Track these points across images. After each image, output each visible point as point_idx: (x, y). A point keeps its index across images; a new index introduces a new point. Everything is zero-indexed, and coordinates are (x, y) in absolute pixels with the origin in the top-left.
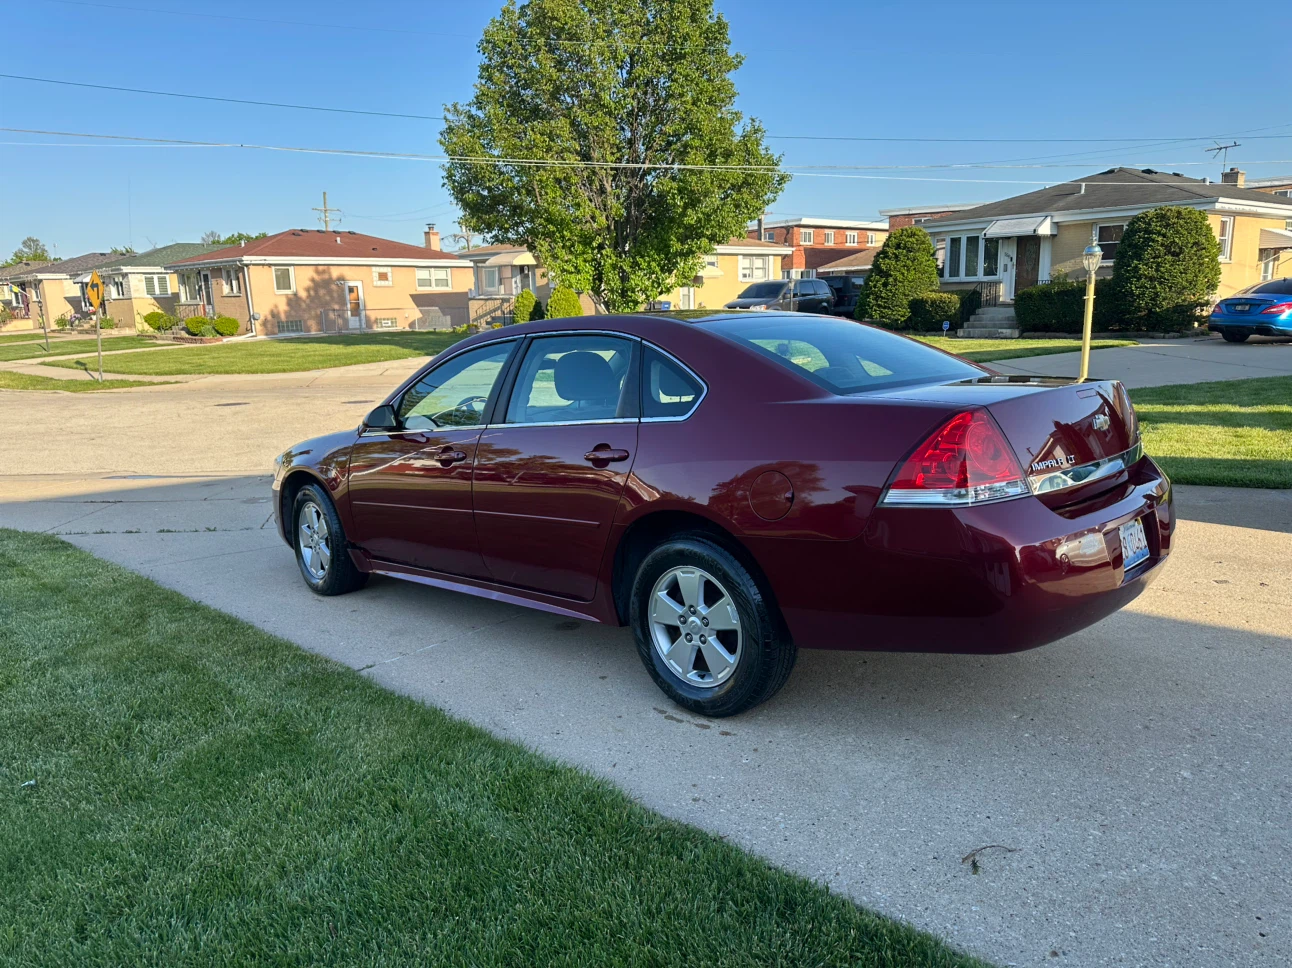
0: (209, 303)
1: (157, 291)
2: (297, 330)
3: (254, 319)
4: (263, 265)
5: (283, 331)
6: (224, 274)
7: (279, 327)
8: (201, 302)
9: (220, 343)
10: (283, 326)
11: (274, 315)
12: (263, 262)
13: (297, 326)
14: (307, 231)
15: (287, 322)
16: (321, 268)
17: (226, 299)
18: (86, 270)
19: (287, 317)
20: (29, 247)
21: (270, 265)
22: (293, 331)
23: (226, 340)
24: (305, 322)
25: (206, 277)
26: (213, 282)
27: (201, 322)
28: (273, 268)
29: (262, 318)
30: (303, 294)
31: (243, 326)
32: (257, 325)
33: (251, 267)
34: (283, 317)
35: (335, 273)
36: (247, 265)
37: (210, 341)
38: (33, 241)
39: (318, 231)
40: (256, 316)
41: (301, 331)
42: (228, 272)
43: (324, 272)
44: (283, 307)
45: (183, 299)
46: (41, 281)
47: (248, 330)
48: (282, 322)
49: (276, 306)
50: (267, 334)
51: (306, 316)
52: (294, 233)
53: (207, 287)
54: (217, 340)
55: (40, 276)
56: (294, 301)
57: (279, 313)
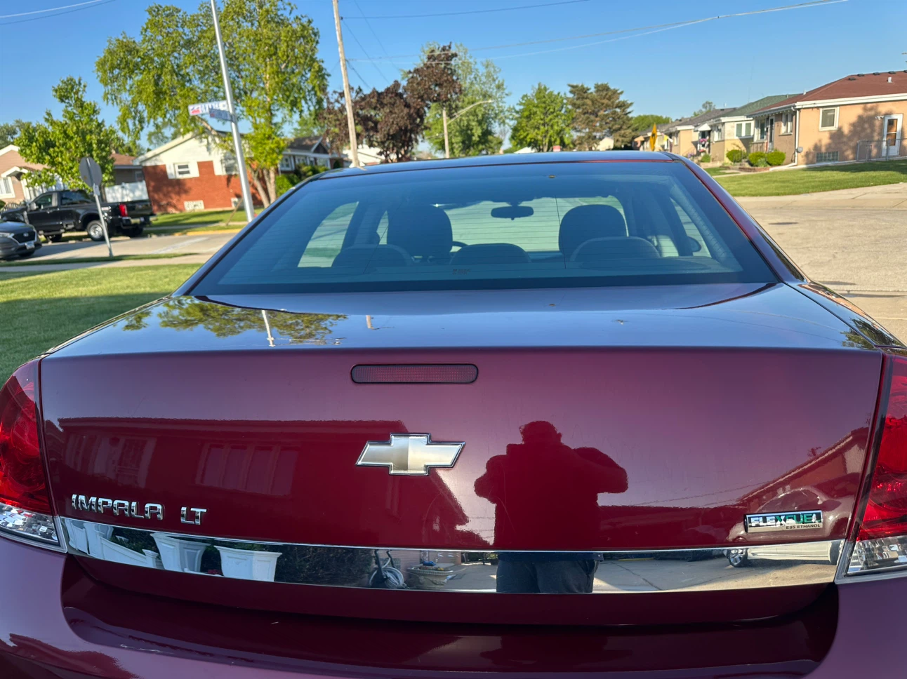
0: (771, 141)
1: (743, 134)
2: (833, 160)
3: (798, 152)
4: (812, 108)
5: (821, 161)
6: (784, 118)
7: (818, 157)
8: (766, 139)
9: (767, 171)
10: (821, 157)
11: (817, 147)
12: (812, 106)
13: (833, 156)
14: (863, 75)
15: (825, 153)
16: (869, 105)
17: (781, 137)
18: (703, 122)
19: (827, 149)
20: (706, 108)
21: (818, 108)
22: (830, 160)
23: (772, 169)
24: (843, 152)
25: (772, 121)
26: (775, 124)
27: (759, 156)
28: (821, 110)
29: (805, 150)
30: (846, 130)
31: (788, 157)
32: (800, 158)
33: (802, 110)
34: (823, 150)
35: (883, 109)
36: (799, 109)
37: (760, 170)
38: (709, 103)
39: (874, 74)
40: (799, 150)
41: (837, 160)
42: (787, 116)
43: (871, 109)
44: (826, 140)
45: (755, 140)
46: (679, 131)
47: (793, 161)
48: (821, 154)
49: (820, 141)
50: (807, 164)
51: (844, 148)
52: (850, 79)
53: (772, 129)
54: (766, 169)
55: (679, 128)
56: (837, 136)
57: (821, 146)
